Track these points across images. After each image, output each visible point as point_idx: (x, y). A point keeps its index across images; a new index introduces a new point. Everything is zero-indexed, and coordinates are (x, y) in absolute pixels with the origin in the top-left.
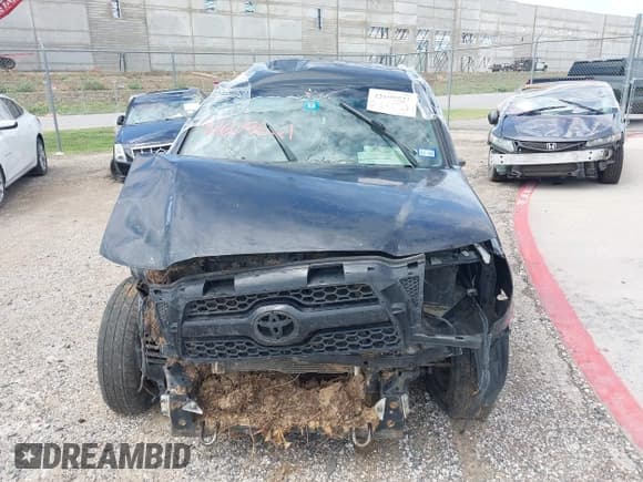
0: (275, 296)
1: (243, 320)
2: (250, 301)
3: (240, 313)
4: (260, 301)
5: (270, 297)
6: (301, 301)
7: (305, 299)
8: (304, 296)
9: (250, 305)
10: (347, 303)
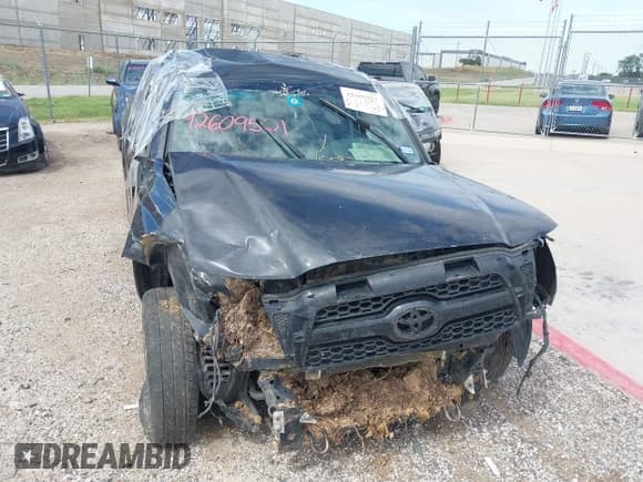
0: (411, 293)
1: (380, 320)
2: (385, 301)
3: (376, 313)
4: (397, 300)
5: (406, 295)
6: (436, 295)
7: (440, 294)
8: (440, 291)
9: (384, 305)
10: (478, 292)
